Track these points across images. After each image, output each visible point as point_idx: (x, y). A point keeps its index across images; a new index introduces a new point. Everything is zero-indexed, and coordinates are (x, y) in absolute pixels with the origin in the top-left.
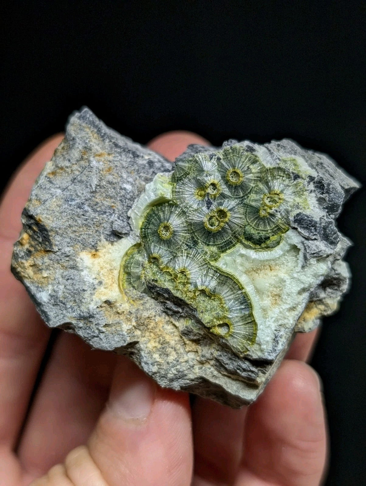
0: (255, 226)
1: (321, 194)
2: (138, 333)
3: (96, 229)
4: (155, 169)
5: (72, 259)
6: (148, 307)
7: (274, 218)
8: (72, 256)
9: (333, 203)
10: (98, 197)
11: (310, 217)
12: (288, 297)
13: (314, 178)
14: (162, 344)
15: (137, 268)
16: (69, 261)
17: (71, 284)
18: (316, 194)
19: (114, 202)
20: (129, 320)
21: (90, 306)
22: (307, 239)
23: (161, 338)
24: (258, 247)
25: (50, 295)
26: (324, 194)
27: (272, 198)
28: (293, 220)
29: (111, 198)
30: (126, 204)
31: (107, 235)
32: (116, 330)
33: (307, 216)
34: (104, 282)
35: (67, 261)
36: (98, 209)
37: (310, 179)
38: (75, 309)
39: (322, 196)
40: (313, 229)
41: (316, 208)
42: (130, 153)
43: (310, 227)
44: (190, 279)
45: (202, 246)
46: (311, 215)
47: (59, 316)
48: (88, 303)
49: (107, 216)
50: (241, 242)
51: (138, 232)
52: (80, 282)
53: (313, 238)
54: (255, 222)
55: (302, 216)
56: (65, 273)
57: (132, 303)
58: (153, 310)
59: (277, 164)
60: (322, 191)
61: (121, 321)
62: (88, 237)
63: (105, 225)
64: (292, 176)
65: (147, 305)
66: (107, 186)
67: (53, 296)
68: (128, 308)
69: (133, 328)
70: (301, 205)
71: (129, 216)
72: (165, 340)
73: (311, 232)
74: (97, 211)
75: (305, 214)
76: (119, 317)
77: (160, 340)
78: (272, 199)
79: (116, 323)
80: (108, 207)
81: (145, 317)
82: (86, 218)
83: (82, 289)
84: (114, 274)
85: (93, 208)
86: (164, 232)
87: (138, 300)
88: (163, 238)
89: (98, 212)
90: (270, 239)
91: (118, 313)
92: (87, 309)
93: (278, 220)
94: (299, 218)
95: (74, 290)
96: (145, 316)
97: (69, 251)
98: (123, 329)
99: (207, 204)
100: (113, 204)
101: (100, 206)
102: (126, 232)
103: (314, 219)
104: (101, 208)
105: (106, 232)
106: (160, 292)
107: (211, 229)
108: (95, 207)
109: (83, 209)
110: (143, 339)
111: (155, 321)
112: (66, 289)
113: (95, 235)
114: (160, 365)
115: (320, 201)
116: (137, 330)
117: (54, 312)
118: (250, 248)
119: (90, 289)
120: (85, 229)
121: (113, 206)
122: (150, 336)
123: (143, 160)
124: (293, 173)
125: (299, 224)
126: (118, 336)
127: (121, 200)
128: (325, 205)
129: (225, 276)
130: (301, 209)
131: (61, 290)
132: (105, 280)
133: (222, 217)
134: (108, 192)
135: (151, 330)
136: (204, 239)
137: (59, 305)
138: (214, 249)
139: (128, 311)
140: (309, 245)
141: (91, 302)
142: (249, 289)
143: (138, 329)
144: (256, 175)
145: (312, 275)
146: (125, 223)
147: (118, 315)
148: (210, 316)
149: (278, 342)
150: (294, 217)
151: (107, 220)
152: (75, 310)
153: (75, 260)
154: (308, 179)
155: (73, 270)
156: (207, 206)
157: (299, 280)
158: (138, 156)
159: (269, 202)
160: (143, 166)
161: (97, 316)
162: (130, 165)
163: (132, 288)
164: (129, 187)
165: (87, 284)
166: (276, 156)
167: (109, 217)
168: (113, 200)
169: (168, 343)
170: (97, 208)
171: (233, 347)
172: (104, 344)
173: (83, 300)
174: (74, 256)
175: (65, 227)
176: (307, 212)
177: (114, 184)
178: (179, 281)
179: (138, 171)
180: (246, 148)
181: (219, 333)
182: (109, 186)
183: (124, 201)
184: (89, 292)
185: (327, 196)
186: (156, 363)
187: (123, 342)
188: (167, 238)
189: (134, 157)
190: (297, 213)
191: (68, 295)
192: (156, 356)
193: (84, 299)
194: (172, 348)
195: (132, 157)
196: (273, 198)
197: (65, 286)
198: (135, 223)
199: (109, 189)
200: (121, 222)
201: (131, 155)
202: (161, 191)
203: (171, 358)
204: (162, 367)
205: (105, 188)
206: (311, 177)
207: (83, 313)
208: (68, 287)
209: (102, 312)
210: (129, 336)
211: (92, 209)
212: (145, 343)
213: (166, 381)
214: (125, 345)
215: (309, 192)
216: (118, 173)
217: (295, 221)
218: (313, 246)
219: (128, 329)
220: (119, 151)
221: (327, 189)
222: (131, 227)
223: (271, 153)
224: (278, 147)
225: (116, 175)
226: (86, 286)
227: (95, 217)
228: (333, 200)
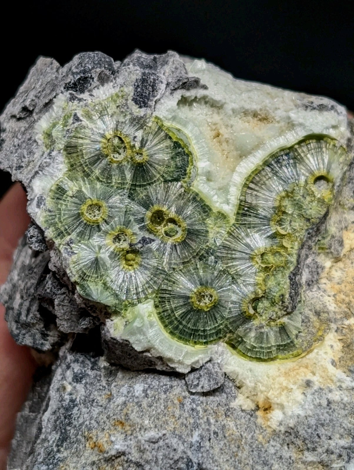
1: (93, 81)
3: (223, 417)
4: (86, 369)
7: (145, 140)
9: (101, 62)
10: (173, 426)
11: (136, 84)
13: (70, 94)
15: (267, 335)
18: (94, 88)
19: (173, 401)
24: (192, 157)
25: (348, 462)
26: (93, 77)
27: (114, 152)
28: (145, 108)
29: (166, 408)
30: (168, 383)
31: (227, 397)
33: (137, 89)
34: (306, 379)
35: (289, 448)
36: (192, 421)
37: (74, 100)
39: (96, 79)
40: (153, 77)
41: (116, 83)
42: (70, 416)
43: (151, 82)
44: (266, 248)
45: (210, 240)
46: (133, 83)
49: (197, 405)
50: (190, 184)
51: (212, 348)
52: (318, 414)
54: (157, 166)
55: (137, 96)
56: (309, 446)
57: (321, 331)
59: (60, 153)
60: (89, 79)
62: (241, 426)
63: (213, 405)
64: (78, 124)
67: (348, 455)
68: (332, 336)
70: (121, 103)
71: (189, 369)
73: (157, 80)
74: (195, 422)
75: (133, 91)
78: (116, 150)
80: (183, 408)
81: (337, 307)
82: (212, 434)
83: (328, 408)
85: (193, 429)
86: (207, 301)
87: (314, 324)
88: (217, 298)
89: (196, 420)
90: (176, 141)
94: (140, 100)
96: (335, 308)
99: (147, 243)
100: (176, 402)
101: (186, 420)
102: (216, 366)
103: (139, 77)
104: (188, 417)
105: (224, 401)
107: (183, 231)
108: (190, 426)
109: (200, 443)
113: (234, 416)
115: (103, 80)
119: (324, 395)
121: (180, 401)
123: (77, 391)
124: (72, 123)
125: (149, 98)
127: (165, 392)
128: (108, 72)
130: (126, 100)
132: (302, 377)
133: (159, 218)
134: (159, 414)
136: (200, 240)
138: (210, 222)
139: (336, 334)
144: (82, 183)
146: (202, 374)
147: (347, 349)
149: (320, 105)
150: (141, 107)
151: (205, 404)
153: (286, 432)
154: (76, 102)
155: (302, 432)
156: (151, 243)
158: (72, 401)
159: (120, 154)
160: (88, 386)
162: (94, 404)
164: (138, 389)
165: (318, 401)
166: (45, 158)
167: (199, 402)
168: (169, 404)
170: (190, 423)
171: (342, 168)
174: (279, 438)
175: (237, 463)
176: (130, 89)
177: (144, 408)
178: (273, 262)
179: (100, 389)
180: (41, 207)
182: (148, 414)
183: (164, 387)
184: (329, 395)
185: (95, 71)
188: (215, 293)
189: (76, 405)
190: (134, 104)
193: (341, 400)
195: (76, 408)
197: (330, 438)
198: (200, 356)
199: (154, 413)
200: (202, 379)
201: (75, 411)
202: (145, 318)
206: (70, 98)
208: (330, 433)
209: (352, 368)
211: (195, 429)
215: (93, 99)
217: (146, 105)
220: (72, 431)
221: (84, 74)
222: (207, 363)
223: (41, 168)
224: (22, 167)
225: (125, 411)
226: (321, 402)
227: (205, 422)
228: (97, 62)
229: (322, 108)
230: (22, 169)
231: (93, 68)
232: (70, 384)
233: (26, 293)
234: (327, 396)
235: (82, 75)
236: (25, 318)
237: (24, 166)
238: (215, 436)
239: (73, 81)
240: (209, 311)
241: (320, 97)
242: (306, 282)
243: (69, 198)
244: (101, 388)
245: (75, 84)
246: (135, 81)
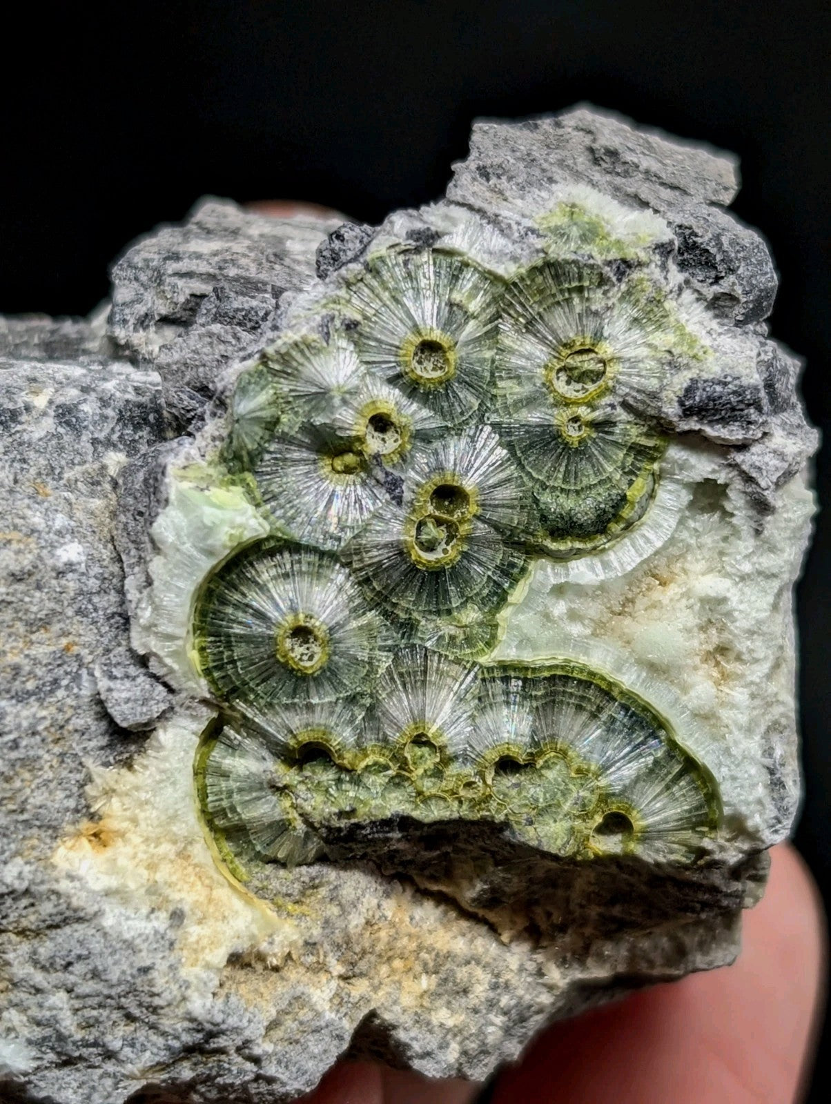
0: (565, 480)
1: (712, 284)
2: (360, 988)
3: (57, 749)
4: (91, 428)
5: (41, 894)
6: (353, 896)
7: (611, 430)
8: (38, 884)
9: (756, 292)
10: (8, 648)
11: (729, 379)
12: (753, 641)
13: (671, 243)
14: (436, 972)
15: (259, 798)
16: (32, 905)
17: (89, 976)
18: (698, 291)
19: (65, 634)
20: (320, 968)
21: (189, 1006)
22: (743, 447)
23: (424, 955)
24: (601, 540)
25: (30, 1042)
26: (721, 282)
27: (571, 369)
28: (681, 414)
29: (45, 623)
30: (101, 613)
31: (102, 748)
32: (301, 1023)
33: (719, 383)
34: (186, 908)
35: (25, 908)
36: (30, 686)
37: (661, 254)
38: (142, 1039)
39: (716, 289)
40: (752, 411)
41: (720, 334)
43: (743, 410)
44: (446, 747)
45: (432, 625)
46: (728, 371)
47: (100, 1088)
48: (179, 998)
49: (68, 688)
50: (542, 552)
51: (202, 687)
52: (113, 953)
53: (760, 435)
54: (562, 469)
55: (704, 390)
56: (41, 950)
57: (298, 909)
58: (367, 896)
59: (538, 251)
60: (713, 274)
61: (300, 989)
62: (46, 794)
63: (78, 722)
64: (611, 275)
65: (344, 892)
66: (13, 595)
67: (44, 1039)
68: (295, 937)
69: (342, 984)
70: (680, 356)
71: (142, 652)
72: (437, 955)
73: (750, 423)
74: (29, 694)
75: (712, 376)
76: (282, 978)
77: (425, 964)
78: (576, 373)
79: (290, 1004)
80: (55, 659)
81: (359, 930)
82: (11, 737)
83: (135, 972)
84: (196, 861)
85: (13, 693)
86: (299, 650)
87: (309, 892)
88: (310, 672)
89: (34, 694)
90: (629, 498)
91: (276, 969)
92: (184, 1019)
93: (625, 433)
94: (697, 399)
95: (112, 986)
96: (357, 926)
97: (20, 876)
98: (319, 1008)
99: (390, 491)
100: (64, 641)
101: (29, 674)
102: (163, 707)
103: (745, 381)
104: (35, 676)
105: (93, 744)
106: (376, 836)
107: (438, 561)
108: (17, 685)
110: (381, 993)
111: (386, 918)
112: (78, 997)
113: (64, 773)
114: (460, 1031)
115: (719, 305)
116: (353, 981)
117: (75, 1085)
118: (578, 553)
119: (161, 955)
120: (27, 775)
121: (67, 649)
122: (393, 971)
123: (37, 421)
124: (609, 263)
125: (704, 416)
126: (317, 1036)
127: (79, 612)
128: (738, 312)
129: (545, 678)
130: (687, 366)
131: (61, 1009)
132: (187, 896)
133: (455, 504)
134: (27, 611)
135: (390, 953)
136: (428, 603)
137: (81, 1058)
138: (471, 615)
139: (301, 943)
140: (757, 464)
141: (189, 992)
142: (629, 679)
143: (354, 976)
144: (485, 315)
145: (790, 538)
147: (275, 975)
148: (561, 820)
149: (782, 782)
150: (681, 403)
151: (74, 703)
152: (143, 1045)
153: (57, 894)
154: (657, 258)
155: (68, 930)
156: (392, 499)
157: (760, 573)
159: (568, 383)
160: (54, 442)
161: (232, 1021)
162: (17, 465)
163: (269, 869)
164: (71, 552)
165: (144, 946)
166: (519, 224)
167: (76, 691)
168: (56, 627)
169: (449, 955)
170: (24, 682)
171: (658, 865)
172: (288, 1088)
173: (157, 1001)
174: (42, 882)
176: (713, 368)
177: (30, 574)
178: (420, 771)
179: (53, 469)
180: (410, 242)
181: (604, 852)
182: (21, 587)
183: (90, 606)
184: (162, 966)
185: (734, 284)
186: (449, 1037)
187: (336, 1042)
188: (319, 665)
189: (5, 426)
190: (685, 385)
191: (95, 1013)
192: (443, 1016)
193: (158, 995)
194: (468, 963)
196: (576, 368)
197: (69, 991)
198: (176, 667)
199: (27, 599)
200: (128, 684)
202: (226, 529)
203: (480, 991)
204: (466, 1034)
205: (10, 603)
206: (663, 245)
207: (177, 1038)
208: (79, 990)
209: (233, 999)
210: (346, 1014)
211: (12, 698)
212: (395, 1002)
213: (486, 1061)
214: (345, 1046)
215: (674, 295)
216: (15, 527)
217: (688, 412)
218: (767, 459)
219: (331, 995)
221: (722, 260)
222: (166, 684)
223: (495, 221)
224: (488, 180)
225: (15, 535)
226: (144, 954)
227: (34, 715)
228: (754, 282)
230: (483, 181)
231: (739, 277)
232: (51, 402)
233: (225, 261)
234: (158, 961)
235: (718, 258)
236: (170, 272)
237: (491, 182)
238: (10, 744)
239: (699, 240)
240: (278, 661)
241: (798, 779)
243: (444, 297)
244: (57, 472)
245: (695, 246)
246: (736, 374)
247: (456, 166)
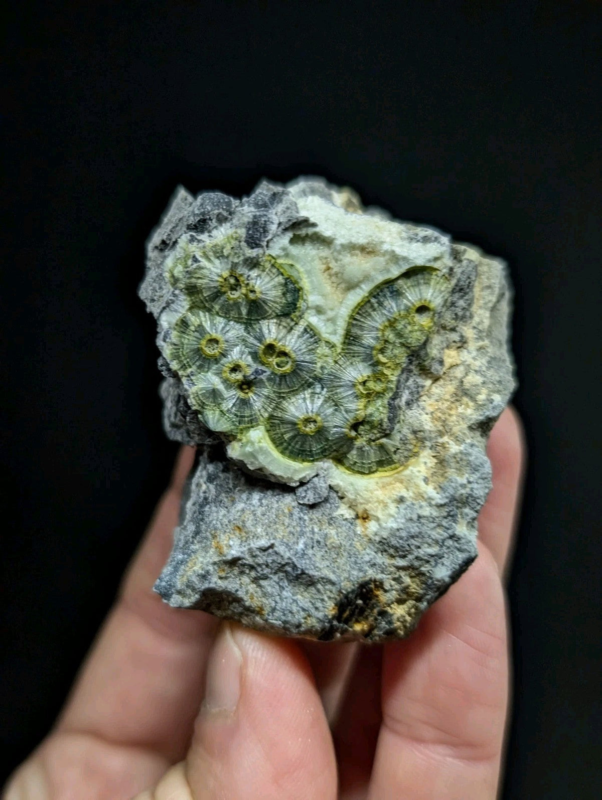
1: (211, 222)
3: (326, 525)
5: (378, 548)
6: (418, 425)
8: (374, 547)
9: (219, 204)
10: (282, 534)
11: (248, 226)
13: (191, 235)
14: (461, 396)
15: (367, 453)
16: (382, 552)
18: (213, 229)
19: (284, 510)
20: (443, 445)
23: (453, 400)
24: (301, 293)
25: (436, 567)
26: (211, 218)
27: (231, 289)
28: (256, 249)
29: (277, 516)
30: (281, 493)
31: (331, 507)
32: (462, 460)
33: (248, 231)
34: (400, 495)
35: (382, 555)
36: (298, 529)
37: (194, 241)
39: (214, 221)
40: (263, 219)
41: (232, 223)
42: (203, 512)
43: (262, 224)
44: (368, 375)
45: (318, 369)
46: (245, 226)
47: (463, 545)
48: (435, 507)
49: (304, 515)
50: (301, 317)
51: (318, 465)
52: (408, 528)
53: (275, 217)
55: (249, 238)
57: (417, 448)
59: (181, 291)
60: (208, 221)
64: (196, 265)
68: (427, 453)
70: (235, 243)
71: (298, 483)
72: (455, 394)
73: (269, 221)
74: (302, 530)
75: (245, 234)
77: (457, 400)
80: (292, 517)
82: (315, 543)
83: (418, 522)
85: (299, 537)
86: (312, 426)
88: (320, 424)
89: (302, 528)
90: (288, 277)
94: (252, 241)
97: (369, 554)
99: (259, 375)
100: (286, 511)
101: (294, 528)
103: (250, 221)
105: (328, 511)
108: (297, 534)
109: (304, 551)
110: (461, 422)
111: (433, 412)
114: (489, 392)
115: (221, 221)
118: (305, 301)
119: (415, 510)
120: (332, 540)
121: (289, 511)
123: (210, 490)
124: (193, 265)
125: (260, 239)
128: (225, 213)
130: (240, 242)
132: (396, 492)
133: (270, 351)
134: (271, 522)
135: (447, 414)
138: (318, 352)
139: (429, 451)
144: (202, 317)
146: (309, 488)
149: (424, 237)
150: (253, 248)
151: (311, 514)
153: (380, 541)
154: (195, 243)
156: (262, 374)
158: (206, 499)
159: (236, 291)
160: (218, 487)
161: (451, 490)
162: (222, 505)
163: (398, 455)
165: (409, 515)
166: (171, 295)
167: (306, 512)
168: (280, 512)
169: (456, 389)
170: (297, 531)
171: (443, 296)
176: (242, 232)
177: (257, 517)
178: (374, 388)
179: (227, 492)
180: (167, 341)
181: (431, 319)
183: (277, 497)
184: (419, 511)
185: (214, 213)
186: (489, 398)
188: (319, 419)
189: (208, 503)
190: (246, 245)
193: (431, 515)
195: (208, 506)
198: (307, 472)
200: (309, 492)
201: (207, 509)
203: (476, 379)
204: (491, 390)
206: (190, 240)
209: (442, 485)
210: (464, 440)
211: (301, 537)
212: (467, 418)
215: (212, 239)
217: (257, 246)
220: (204, 526)
221: (203, 215)
222: (314, 477)
223: (168, 304)
224: (155, 300)
225: (242, 517)
226: (412, 516)
227: (310, 531)
228: (215, 204)
229: (426, 240)
230: (155, 302)
231: (212, 210)
232: (205, 483)
234: (417, 512)
235: (202, 217)
238: (317, 544)
239: (194, 223)
240: (314, 435)
241: (425, 229)
242: (406, 402)
243: (191, 333)
244: (228, 490)
245: (195, 225)
246: (246, 223)
247: (148, 310)
